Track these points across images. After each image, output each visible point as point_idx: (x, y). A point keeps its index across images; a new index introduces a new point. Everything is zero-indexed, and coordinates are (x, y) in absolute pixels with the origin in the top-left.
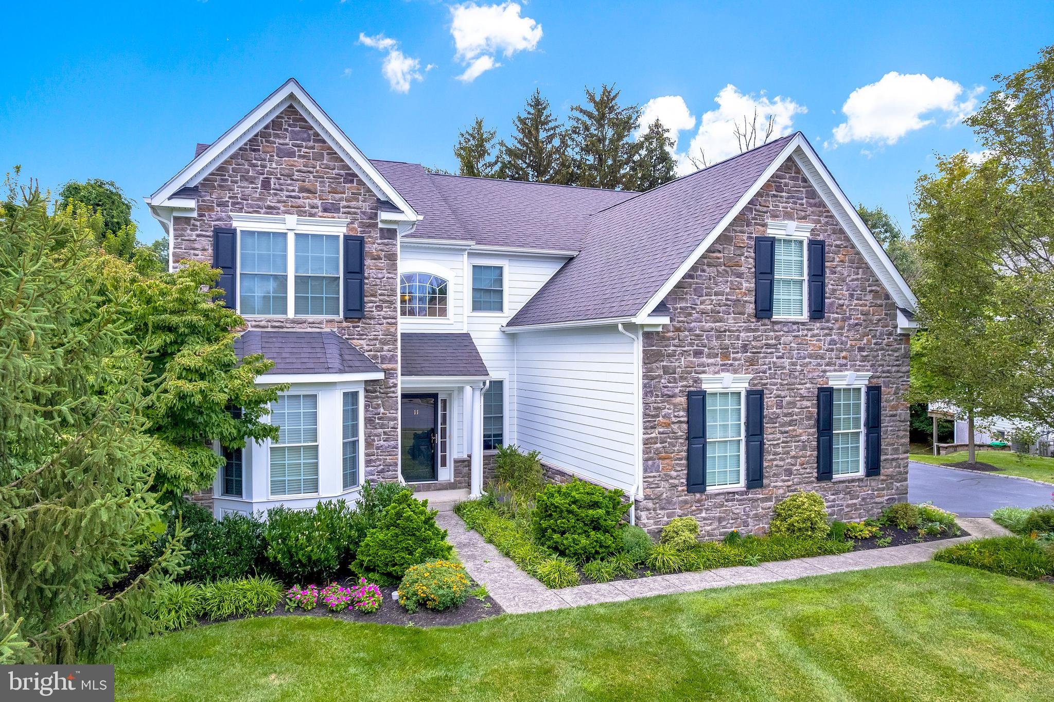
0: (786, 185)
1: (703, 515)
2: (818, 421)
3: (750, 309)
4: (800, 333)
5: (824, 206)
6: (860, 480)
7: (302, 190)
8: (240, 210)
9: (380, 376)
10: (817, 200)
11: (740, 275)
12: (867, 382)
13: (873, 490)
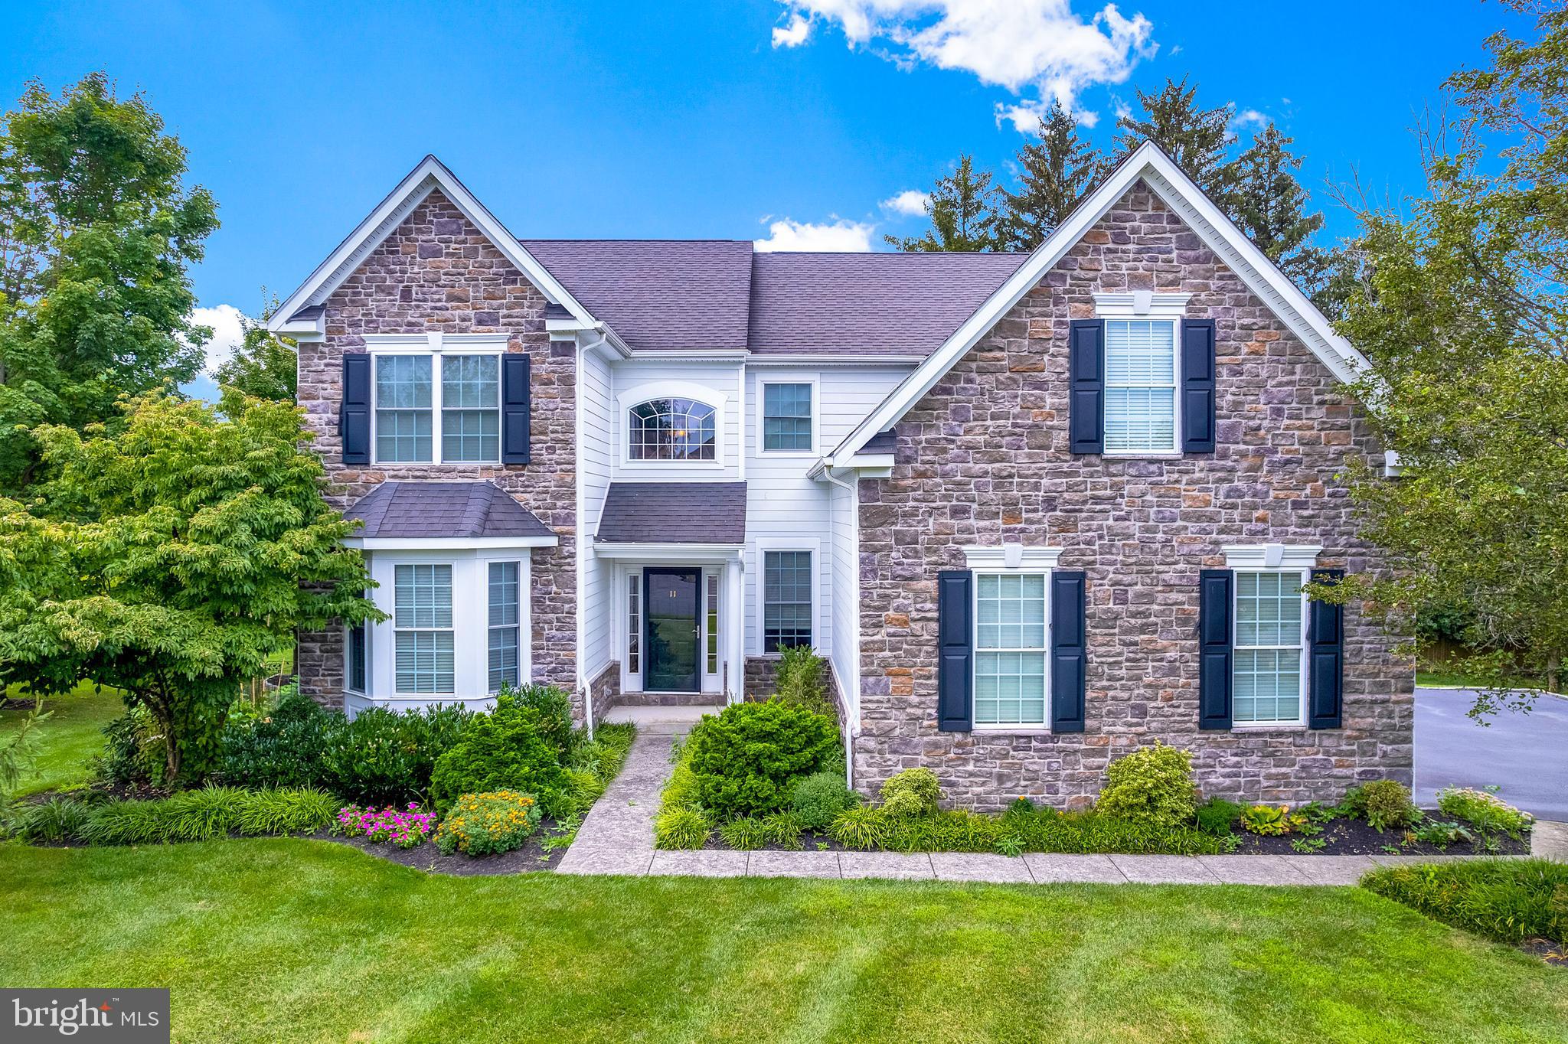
0: (1134, 231)
1: (970, 767)
2: (1201, 626)
3: (1061, 439)
4: (1165, 478)
5: (1218, 260)
6: (1302, 734)
7: (451, 298)
8: (376, 330)
9: (552, 541)
10: (1201, 251)
11: (1041, 386)
12: (1313, 563)
13: (1327, 753)
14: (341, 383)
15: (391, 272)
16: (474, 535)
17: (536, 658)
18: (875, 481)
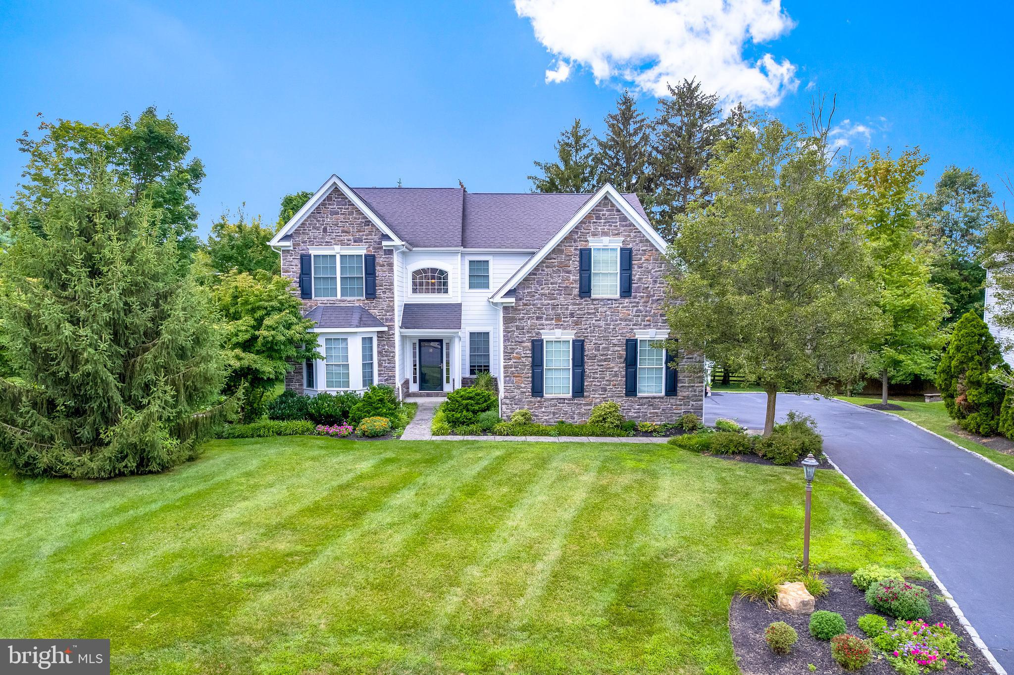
0: (603, 215)
1: (543, 410)
2: (626, 359)
3: (576, 291)
4: (613, 306)
5: (634, 226)
6: (662, 398)
7: (343, 232)
8: (313, 245)
9: (386, 329)
10: (628, 222)
11: (569, 272)
12: (667, 336)
13: (672, 405)
14: (299, 266)
15: (319, 221)
16: (357, 327)
17: (380, 375)
18: (509, 307)
